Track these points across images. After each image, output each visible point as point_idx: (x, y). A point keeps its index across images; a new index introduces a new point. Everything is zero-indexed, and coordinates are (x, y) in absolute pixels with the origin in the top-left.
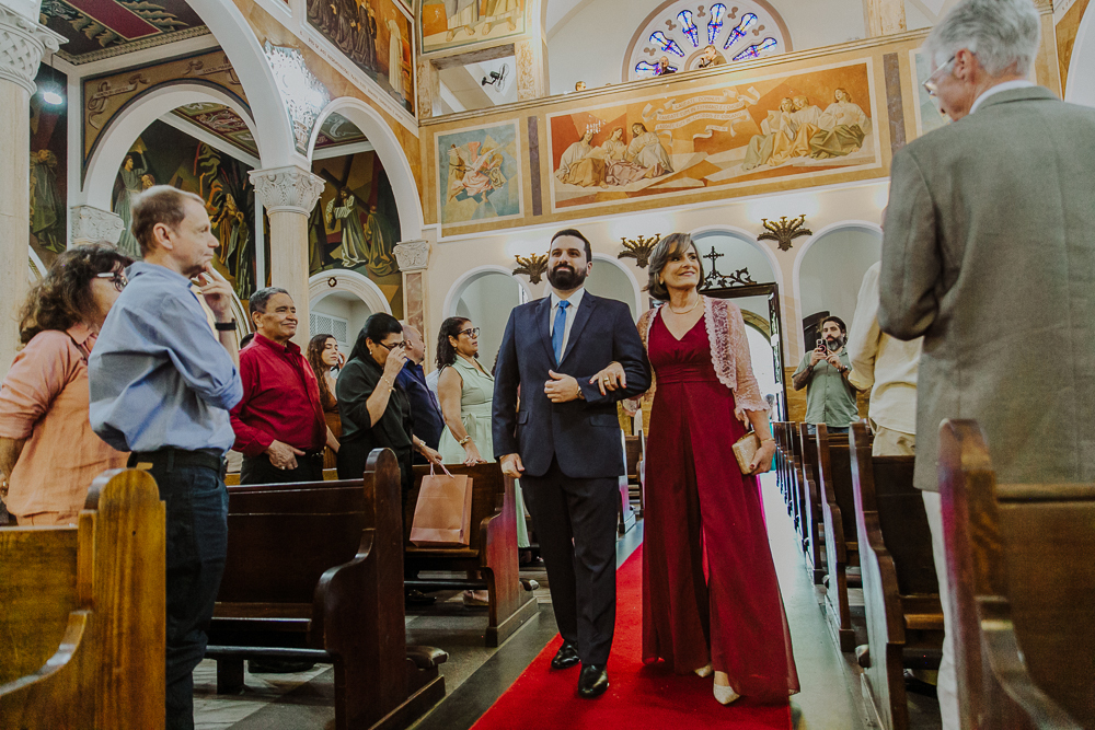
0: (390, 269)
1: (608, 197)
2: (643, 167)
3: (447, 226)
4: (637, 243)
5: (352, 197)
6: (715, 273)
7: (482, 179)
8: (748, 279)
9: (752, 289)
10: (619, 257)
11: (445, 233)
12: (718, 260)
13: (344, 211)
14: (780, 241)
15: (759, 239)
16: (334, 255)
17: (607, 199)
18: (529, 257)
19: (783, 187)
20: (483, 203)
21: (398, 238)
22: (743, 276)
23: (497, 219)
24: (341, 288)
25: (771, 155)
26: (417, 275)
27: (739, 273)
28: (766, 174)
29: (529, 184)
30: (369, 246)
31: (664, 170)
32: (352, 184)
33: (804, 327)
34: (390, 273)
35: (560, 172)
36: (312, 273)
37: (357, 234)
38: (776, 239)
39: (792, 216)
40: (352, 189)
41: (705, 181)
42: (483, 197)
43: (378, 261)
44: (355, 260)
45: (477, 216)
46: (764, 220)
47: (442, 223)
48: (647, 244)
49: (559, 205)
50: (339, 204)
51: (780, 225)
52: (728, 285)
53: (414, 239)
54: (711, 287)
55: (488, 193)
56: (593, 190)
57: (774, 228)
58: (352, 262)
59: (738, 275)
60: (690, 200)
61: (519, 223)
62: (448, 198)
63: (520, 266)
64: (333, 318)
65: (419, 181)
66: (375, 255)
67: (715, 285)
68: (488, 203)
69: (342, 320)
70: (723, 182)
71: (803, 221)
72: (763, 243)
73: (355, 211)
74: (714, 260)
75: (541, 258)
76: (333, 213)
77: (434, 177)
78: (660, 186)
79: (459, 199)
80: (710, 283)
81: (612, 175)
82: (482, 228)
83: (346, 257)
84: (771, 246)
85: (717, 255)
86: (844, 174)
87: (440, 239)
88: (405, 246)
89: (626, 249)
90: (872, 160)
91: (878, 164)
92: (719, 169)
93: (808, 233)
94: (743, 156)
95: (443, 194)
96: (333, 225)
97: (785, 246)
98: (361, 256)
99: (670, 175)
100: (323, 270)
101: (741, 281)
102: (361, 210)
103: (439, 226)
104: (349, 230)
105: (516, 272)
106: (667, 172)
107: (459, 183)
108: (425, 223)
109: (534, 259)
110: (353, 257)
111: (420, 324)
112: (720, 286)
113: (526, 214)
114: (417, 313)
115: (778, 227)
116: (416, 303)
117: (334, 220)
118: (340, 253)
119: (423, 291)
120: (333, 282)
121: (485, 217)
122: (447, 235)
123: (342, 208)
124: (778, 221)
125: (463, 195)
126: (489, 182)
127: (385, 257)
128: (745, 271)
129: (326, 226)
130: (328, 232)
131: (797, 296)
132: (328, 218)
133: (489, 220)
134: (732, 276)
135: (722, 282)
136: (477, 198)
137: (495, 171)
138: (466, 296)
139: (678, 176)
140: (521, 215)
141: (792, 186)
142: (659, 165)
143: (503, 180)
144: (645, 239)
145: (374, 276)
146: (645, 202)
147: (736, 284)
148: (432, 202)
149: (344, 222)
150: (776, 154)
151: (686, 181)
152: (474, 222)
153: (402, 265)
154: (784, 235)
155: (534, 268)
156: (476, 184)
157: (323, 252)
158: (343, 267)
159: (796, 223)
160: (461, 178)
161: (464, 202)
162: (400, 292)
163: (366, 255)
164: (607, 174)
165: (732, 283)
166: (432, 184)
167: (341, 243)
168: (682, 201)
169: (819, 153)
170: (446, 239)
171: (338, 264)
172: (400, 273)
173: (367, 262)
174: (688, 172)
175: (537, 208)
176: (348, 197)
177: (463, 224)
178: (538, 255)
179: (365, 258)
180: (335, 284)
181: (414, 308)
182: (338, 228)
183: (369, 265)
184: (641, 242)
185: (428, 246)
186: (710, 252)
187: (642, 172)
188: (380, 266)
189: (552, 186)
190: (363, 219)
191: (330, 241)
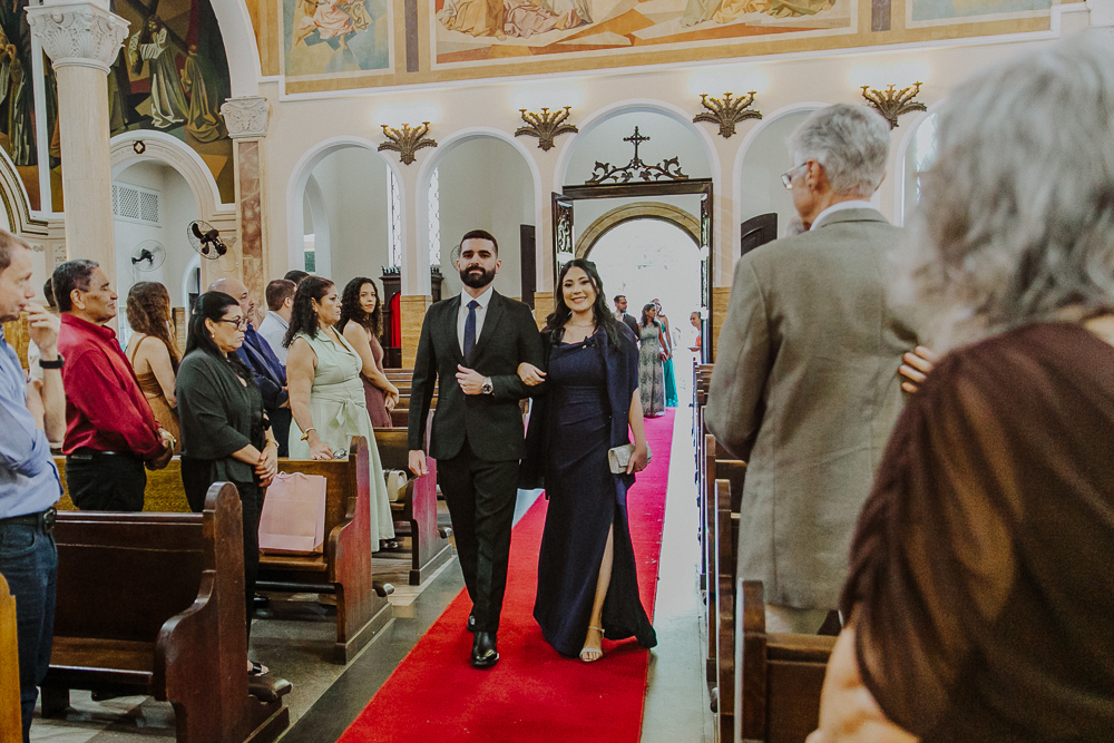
0: (216, 134)
1: (506, 53)
2: (553, 14)
3: (293, 79)
4: (541, 117)
5: (164, 31)
6: (636, 162)
7: (339, 17)
8: (678, 172)
9: (681, 185)
10: (517, 134)
11: (290, 89)
12: (642, 144)
13: (154, 50)
14: (722, 125)
15: (696, 120)
16: (141, 109)
17: (504, 54)
18: (400, 128)
19: (731, 53)
20: (340, 50)
21: (225, 92)
22: (672, 168)
23: (359, 74)
24: (150, 155)
25: (719, 8)
26: (253, 144)
27: (667, 163)
28: (711, 34)
29: (402, 28)
30: (188, 100)
31: (581, 19)
32: (164, 11)
33: (742, 233)
34: (217, 139)
35: (444, 14)
36: (113, 132)
37: (171, 82)
38: (717, 122)
39: (739, 92)
40: (164, 19)
41: (632, 38)
42: (341, 42)
43: (200, 122)
44: (170, 118)
45: (332, 68)
46: (704, 96)
47: (286, 74)
48: (553, 120)
49: (441, 59)
50: (146, 38)
51: (723, 103)
52: (652, 178)
53: (248, 95)
54: (631, 180)
55: (348, 37)
56: (487, 41)
57: (715, 107)
58: (165, 121)
59: (666, 168)
60: (611, 63)
61: (388, 81)
62: (294, 40)
63: (388, 140)
64: (140, 190)
65: (255, 14)
66: (197, 114)
67: (636, 177)
68: (347, 51)
69: (153, 193)
70: (654, 41)
71: (752, 99)
72: (700, 125)
73: (168, 52)
74: (637, 144)
75: (416, 130)
76: (138, 52)
77: (275, 10)
78: (574, 42)
79: (309, 42)
80: (630, 175)
81: (513, 22)
82: (340, 85)
83: (157, 114)
84: (710, 130)
85: (642, 138)
86: (810, 40)
87: (284, 97)
88: (237, 104)
89: (526, 124)
90: (846, 23)
91: (852, 29)
92: (651, 23)
93: (757, 116)
94: (683, 8)
95: (288, 34)
96: (138, 68)
97: (727, 132)
98: (178, 114)
99: (587, 27)
100: (127, 130)
101: (668, 174)
102: (177, 50)
103: (281, 79)
104: (161, 77)
105: (382, 147)
106: (583, 22)
107: (308, 21)
108: (263, 74)
109: (406, 130)
110: (167, 115)
111: (257, 210)
112: (642, 180)
113: (397, 69)
114: (251, 195)
115: (720, 106)
116: (251, 182)
117: (140, 62)
118: (150, 108)
119: (261, 165)
120: (139, 146)
121: (343, 70)
122: (293, 92)
123: (151, 46)
124: (721, 98)
125: (313, 37)
126: (348, 22)
127: (209, 117)
128: (675, 161)
129: (129, 70)
130: (133, 77)
131: (736, 197)
132: (132, 59)
133: (347, 75)
134: (658, 168)
135: (645, 175)
136: (333, 43)
137: (358, 7)
138: (317, 172)
139: (598, 29)
140: (391, 70)
141: (742, 52)
142: (574, 12)
143: (369, 20)
144: (551, 112)
145: (195, 141)
146: (553, 62)
147: (663, 178)
148: (272, 43)
149: (153, 65)
150: (726, 6)
151: (608, 37)
152: (328, 76)
153: (232, 129)
154: (727, 116)
155: (406, 143)
156: (332, 24)
157: (128, 105)
158: (153, 128)
159: (744, 102)
160: (312, 14)
161: (316, 48)
162: (230, 163)
163: (185, 113)
164: (505, 21)
165: (659, 175)
166: (272, 20)
167: (149, 94)
168: (601, 64)
169: (780, 9)
170: (292, 97)
171: (146, 122)
172: (228, 139)
173: (185, 123)
174: (611, 24)
175: (412, 62)
176: (158, 31)
177: (314, 77)
178: (413, 126)
179: (182, 116)
180: (143, 150)
181: (249, 189)
182: (145, 73)
183: (188, 126)
184: (546, 116)
185: (267, 105)
186: (632, 133)
187: (551, 21)
188: (203, 128)
189: (434, 34)
190: (180, 63)
191: (134, 91)
